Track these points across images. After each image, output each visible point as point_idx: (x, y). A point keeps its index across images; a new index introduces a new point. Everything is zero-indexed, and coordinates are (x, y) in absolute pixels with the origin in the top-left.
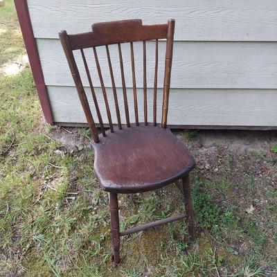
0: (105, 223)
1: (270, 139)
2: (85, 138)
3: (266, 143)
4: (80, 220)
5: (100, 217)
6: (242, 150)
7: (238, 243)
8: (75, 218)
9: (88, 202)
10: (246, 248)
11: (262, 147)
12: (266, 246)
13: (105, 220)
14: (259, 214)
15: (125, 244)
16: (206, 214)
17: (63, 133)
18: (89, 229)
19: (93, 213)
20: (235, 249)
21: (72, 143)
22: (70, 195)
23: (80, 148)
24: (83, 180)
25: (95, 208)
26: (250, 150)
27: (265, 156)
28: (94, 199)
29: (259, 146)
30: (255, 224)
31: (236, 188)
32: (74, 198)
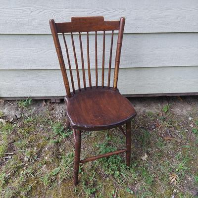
0: (33, 176)
1: (162, 102)
2: (23, 108)
3: (159, 105)
4: (13, 175)
5: (29, 172)
6: (142, 111)
7: (134, 184)
8: (9, 174)
9: (22, 160)
10: (139, 188)
11: (156, 108)
12: (154, 185)
13: (33, 174)
14: (151, 160)
15: (47, 192)
16: (111, 163)
17: (6, 105)
18: (19, 182)
19: (25, 168)
20: (131, 189)
21: (13, 113)
22: (7, 155)
23: (19, 117)
24: (19, 142)
25: (26, 165)
26: (147, 111)
27: (158, 115)
28: (26, 157)
29: (154, 107)
30: (147, 168)
31: (136, 141)
32: (10, 157)
